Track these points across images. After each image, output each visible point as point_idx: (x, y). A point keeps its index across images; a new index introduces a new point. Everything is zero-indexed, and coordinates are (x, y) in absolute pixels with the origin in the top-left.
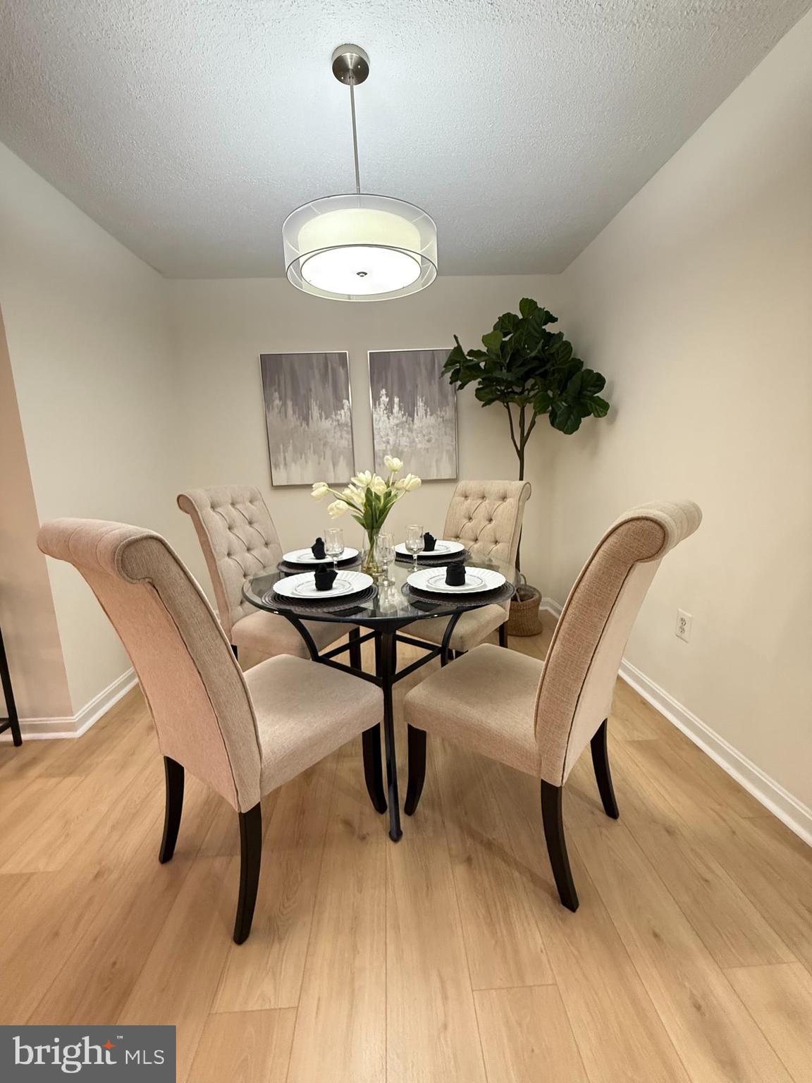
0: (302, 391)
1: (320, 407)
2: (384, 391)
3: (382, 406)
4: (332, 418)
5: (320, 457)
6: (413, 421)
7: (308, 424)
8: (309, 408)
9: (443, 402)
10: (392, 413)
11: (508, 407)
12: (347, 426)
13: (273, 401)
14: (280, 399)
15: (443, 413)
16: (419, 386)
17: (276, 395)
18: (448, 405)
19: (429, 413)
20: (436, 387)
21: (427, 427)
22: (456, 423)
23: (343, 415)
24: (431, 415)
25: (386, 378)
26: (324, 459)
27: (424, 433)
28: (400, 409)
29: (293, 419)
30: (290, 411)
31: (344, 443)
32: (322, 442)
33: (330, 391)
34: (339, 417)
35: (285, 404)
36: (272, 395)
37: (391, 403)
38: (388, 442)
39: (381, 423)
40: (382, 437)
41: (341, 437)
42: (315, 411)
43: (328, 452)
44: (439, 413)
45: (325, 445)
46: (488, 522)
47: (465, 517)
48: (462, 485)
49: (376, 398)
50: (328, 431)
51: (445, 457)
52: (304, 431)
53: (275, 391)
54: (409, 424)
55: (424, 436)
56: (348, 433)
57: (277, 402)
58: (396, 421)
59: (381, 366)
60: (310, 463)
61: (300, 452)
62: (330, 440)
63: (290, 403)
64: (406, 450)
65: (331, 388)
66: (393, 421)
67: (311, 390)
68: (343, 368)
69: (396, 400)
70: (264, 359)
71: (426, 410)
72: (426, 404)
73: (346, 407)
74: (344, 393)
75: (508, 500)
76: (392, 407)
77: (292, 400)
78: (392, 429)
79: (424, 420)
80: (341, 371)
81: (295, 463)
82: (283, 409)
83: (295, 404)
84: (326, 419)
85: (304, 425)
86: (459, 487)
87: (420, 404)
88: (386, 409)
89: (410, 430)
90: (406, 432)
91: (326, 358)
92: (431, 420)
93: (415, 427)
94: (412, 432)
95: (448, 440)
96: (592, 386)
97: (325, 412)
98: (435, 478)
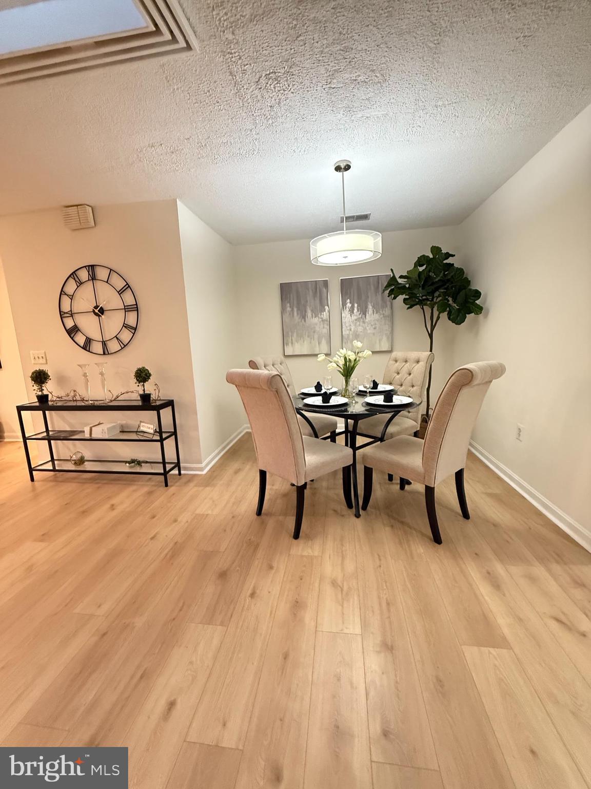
0: (303, 302)
1: (312, 311)
2: (349, 301)
3: (347, 309)
4: (319, 317)
5: (311, 339)
6: (365, 317)
7: (305, 321)
8: (306, 311)
9: (384, 306)
10: (353, 313)
11: (423, 309)
12: (327, 321)
13: (286, 308)
14: (290, 307)
15: (384, 312)
16: (370, 296)
17: (288, 305)
18: (387, 306)
19: (375, 312)
20: (379, 297)
21: (374, 320)
22: (392, 317)
23: (325, 315)
24: (377, 313)
25: (350, 292)
26: (314, 339)
27: (372, 324)
28: (358, 311)
29: (296, 317)
30: (295, 314)
31: (325, 331)
32: (313, 330)
33: (318, 301)
34: (322, 316)
35: (293, 310)
36: (286, 305)
37: (353, 307)
38: (351, 330)
39: (346, 319)
40: (347, 327)
41: (324, 327)
42: (309, 313)
43: (316, 336)
44: (381, 312)
45: (314, 332)
46: (408, 375)
47: (395, 372)
48: (394, 354)
49: (344, 304)
50: (316, 324)
51: (385, 338)
52: (303, 325)
53: (288, 302)
54: (363, 319)
55: (372, 326)
56: (327, 325)
57: (289, 309)
58: (355, 318)
59: (347, 287)
60: (305, 342)
61: (300, 336)
62: (317, 329)
63: (295, 309)
64: (361, 334)
65: (318, 299)
66: (354, 318)
67: (307, 301)
68: (326, 288)
69: (356, 305)
70: (283, 286)
71: (373, 311)
72: (373, 307)
73: (326, 311)
74: (326, 302)
75: (420, 363)
76: (353, 309)
77: (297, 307)
78: (353, 322)
79: (372, 316)
80: (324, 290)
81: (298, 343)
82: (291, 314)
83: (298, 309)
84: (315, 317)
85: (303, 321)
86: (392, 355)
87: (370, 307)
88: (350, 310)
89: (364, 322)
90: (361, 324)
91: (316, 283)
92: (376, 316)
93: (367, 320)
94: (365, 323)
95: (387, 328)
96: (473, 297)
97: (315, 314)
98: (378, 350)
